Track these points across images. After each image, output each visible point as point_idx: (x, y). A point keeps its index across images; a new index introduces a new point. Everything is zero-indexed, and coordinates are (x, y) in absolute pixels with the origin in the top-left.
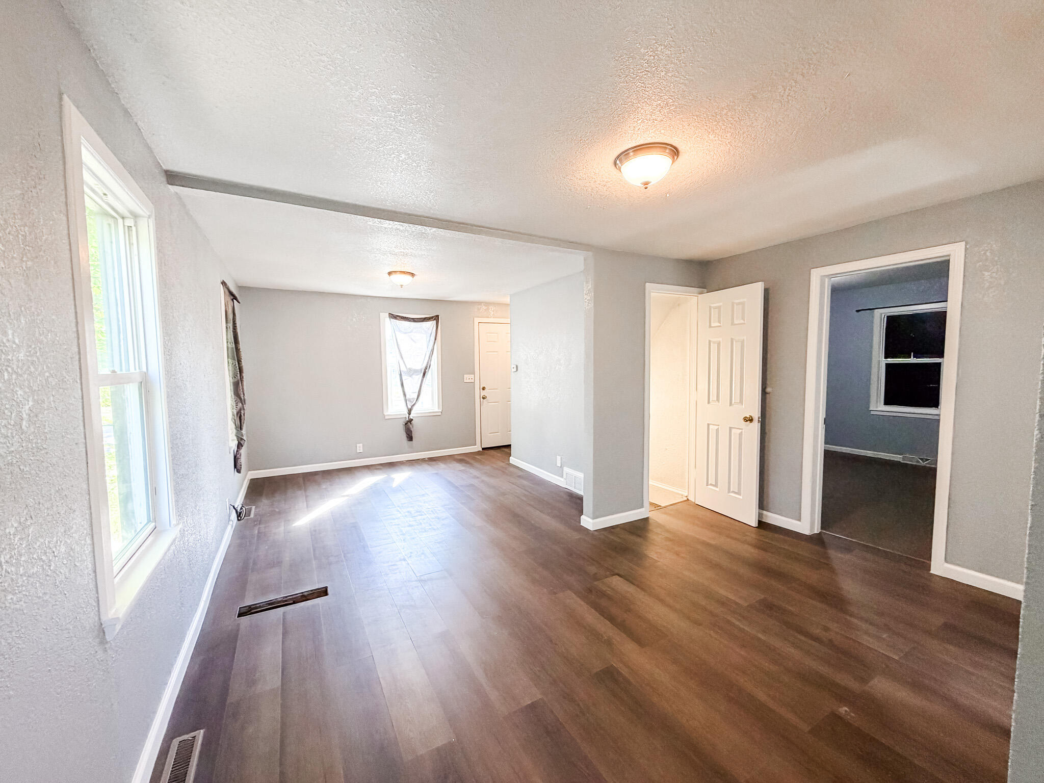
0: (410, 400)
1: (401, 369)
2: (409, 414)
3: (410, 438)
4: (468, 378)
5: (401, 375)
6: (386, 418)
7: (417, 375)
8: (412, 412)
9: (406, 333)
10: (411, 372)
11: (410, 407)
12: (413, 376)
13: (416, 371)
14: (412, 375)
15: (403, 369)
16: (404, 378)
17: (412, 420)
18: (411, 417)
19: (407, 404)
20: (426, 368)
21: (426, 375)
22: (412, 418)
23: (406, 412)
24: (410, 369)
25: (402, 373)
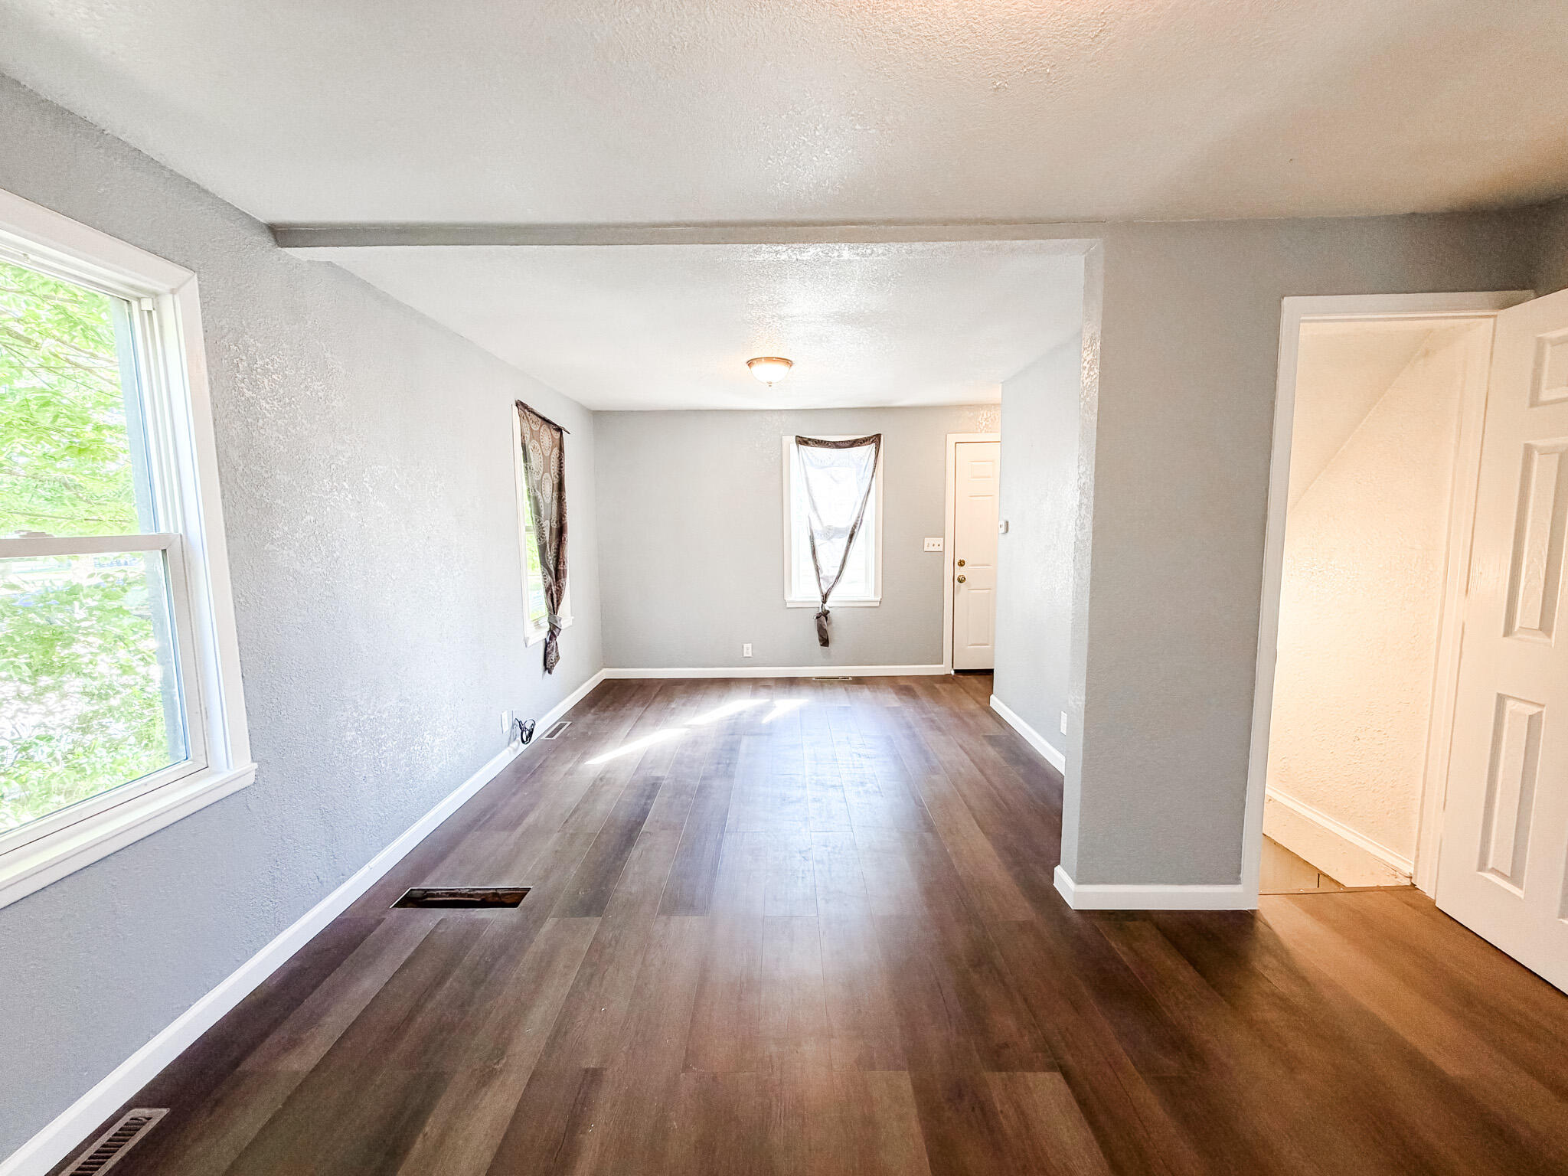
0: (826, 579)
1: (813, 529)
2: (824, 602)
3: (825, 642)
4: (931, 544)
5: (812, 539)
6: (788, 605)
7: (840, 538)
8: (829, 599)
9: (822, 468)
10: (831, 533)
11: (825, 591)
12: (833, 540)
13: (838, 532)
14: (832, 537)
15: (817, 527)
16: (817, 542)
17: (828, 612)
18: (827, 607)
19: (820, 585)
20: (855, 526)
21: (854, 537)
22: (827, 609)
23: (820, 599)
24: (829, 529)
25: (815, 536)
